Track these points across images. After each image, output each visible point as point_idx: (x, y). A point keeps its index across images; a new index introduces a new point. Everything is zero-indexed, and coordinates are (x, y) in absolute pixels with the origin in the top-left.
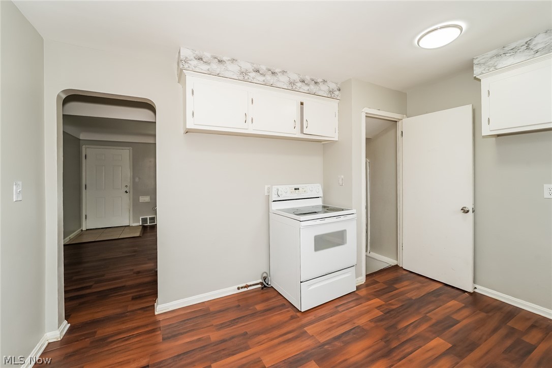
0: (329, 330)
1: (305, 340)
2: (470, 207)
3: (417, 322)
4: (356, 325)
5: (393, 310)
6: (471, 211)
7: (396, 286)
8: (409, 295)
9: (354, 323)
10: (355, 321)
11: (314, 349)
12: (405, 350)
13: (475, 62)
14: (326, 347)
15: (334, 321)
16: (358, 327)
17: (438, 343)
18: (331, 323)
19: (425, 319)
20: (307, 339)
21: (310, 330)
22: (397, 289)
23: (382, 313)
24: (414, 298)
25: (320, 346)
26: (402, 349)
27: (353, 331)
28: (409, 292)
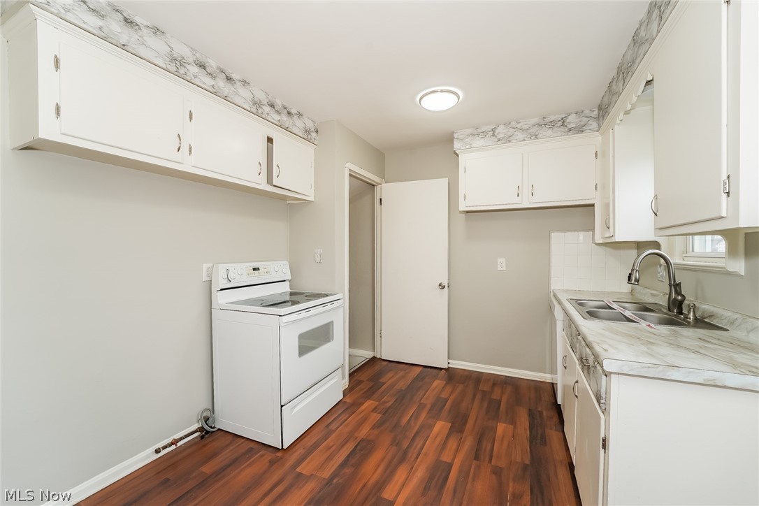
0: (329, 458)
1: (304, 485)
2: (445, 283)
3: (416, 413)
4: (360, 439)
5: (389, 408)
6: (446, 286)
7: (382, 380)
8: (398, 387)
9: (357, 438)
10: (356, 435)
11: (320, 491)
12: (417, 445)
13: (455, 135)
14: (335, 481)
15: (331, 444)
16: (362, 440)
17: (441, 427)
18: (330, 448)
19: (421, 407)
20: (306, 482)
21: (304, 469)
22: (384, 383)
23: (380, 415)
24: (403, 389)
25: (327, 484)
26: (415, 445)
27: (359, 447)
28: (396, 384)
